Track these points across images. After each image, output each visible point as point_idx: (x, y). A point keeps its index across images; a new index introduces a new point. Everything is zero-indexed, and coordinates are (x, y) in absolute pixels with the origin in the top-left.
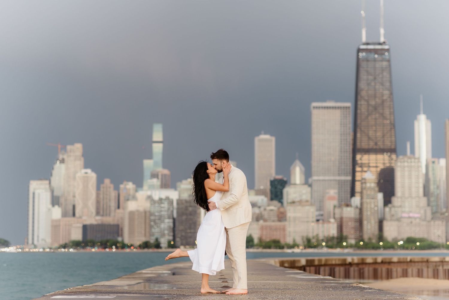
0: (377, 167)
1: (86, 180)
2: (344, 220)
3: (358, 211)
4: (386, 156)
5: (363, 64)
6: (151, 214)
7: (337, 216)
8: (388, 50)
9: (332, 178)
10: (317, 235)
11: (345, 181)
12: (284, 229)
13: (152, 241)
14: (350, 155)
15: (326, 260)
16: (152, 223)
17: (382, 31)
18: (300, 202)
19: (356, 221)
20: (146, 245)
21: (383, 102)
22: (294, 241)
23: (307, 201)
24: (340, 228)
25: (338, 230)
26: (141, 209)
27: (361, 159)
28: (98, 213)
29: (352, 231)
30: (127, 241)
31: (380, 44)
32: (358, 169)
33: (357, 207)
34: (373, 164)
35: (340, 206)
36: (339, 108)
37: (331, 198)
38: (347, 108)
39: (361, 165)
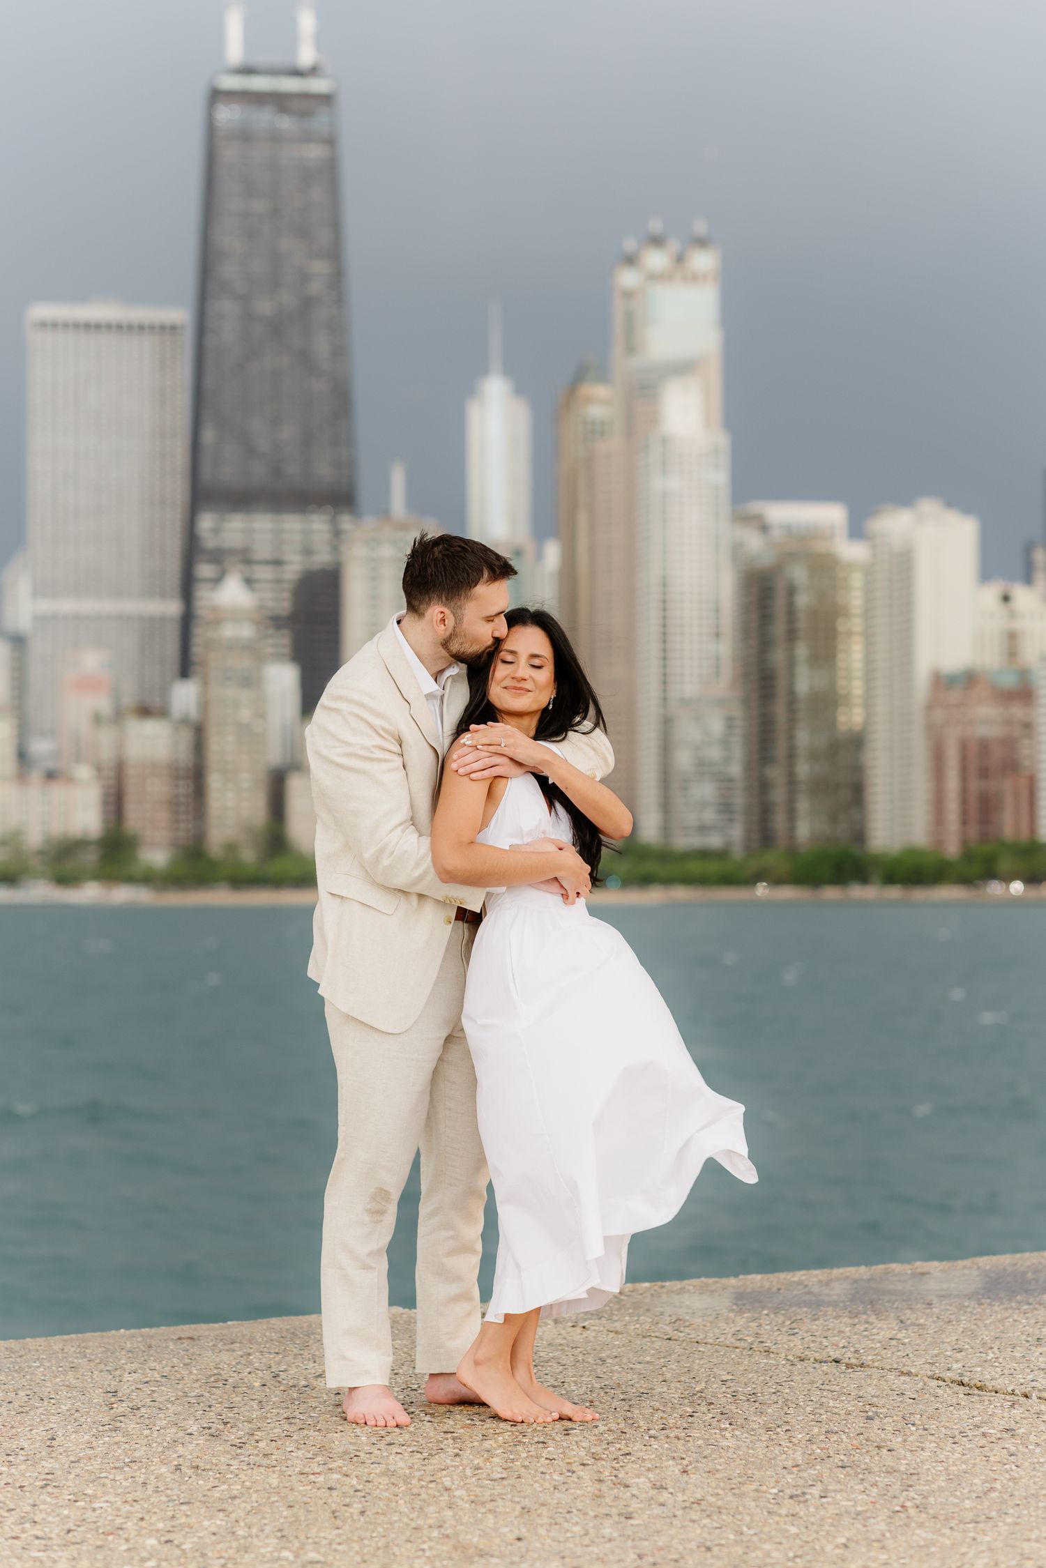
0: (277, 563)
2: (131, 772)
3: (186, 737)
4: (318, 525)
5: (230, 153)
7: (106, 754)
8: (326, 99)
9: (107, 606)
10: (18, 833)
11: (163, 619)
14: (174, 516)
17: (307, 22)
19: (175, 773)
21: (307, 304)
24: (115, 802)
25: (105, 812)
27: (216, 531)
29: (163, 816)
31: (297, 73)
32: (205, 570)
33: (185, 721)
34: (262, 550)
35: (118, 716)
36: (141, 328)
37: (87, 685)
38: (174, 328)
39: (219, 557)
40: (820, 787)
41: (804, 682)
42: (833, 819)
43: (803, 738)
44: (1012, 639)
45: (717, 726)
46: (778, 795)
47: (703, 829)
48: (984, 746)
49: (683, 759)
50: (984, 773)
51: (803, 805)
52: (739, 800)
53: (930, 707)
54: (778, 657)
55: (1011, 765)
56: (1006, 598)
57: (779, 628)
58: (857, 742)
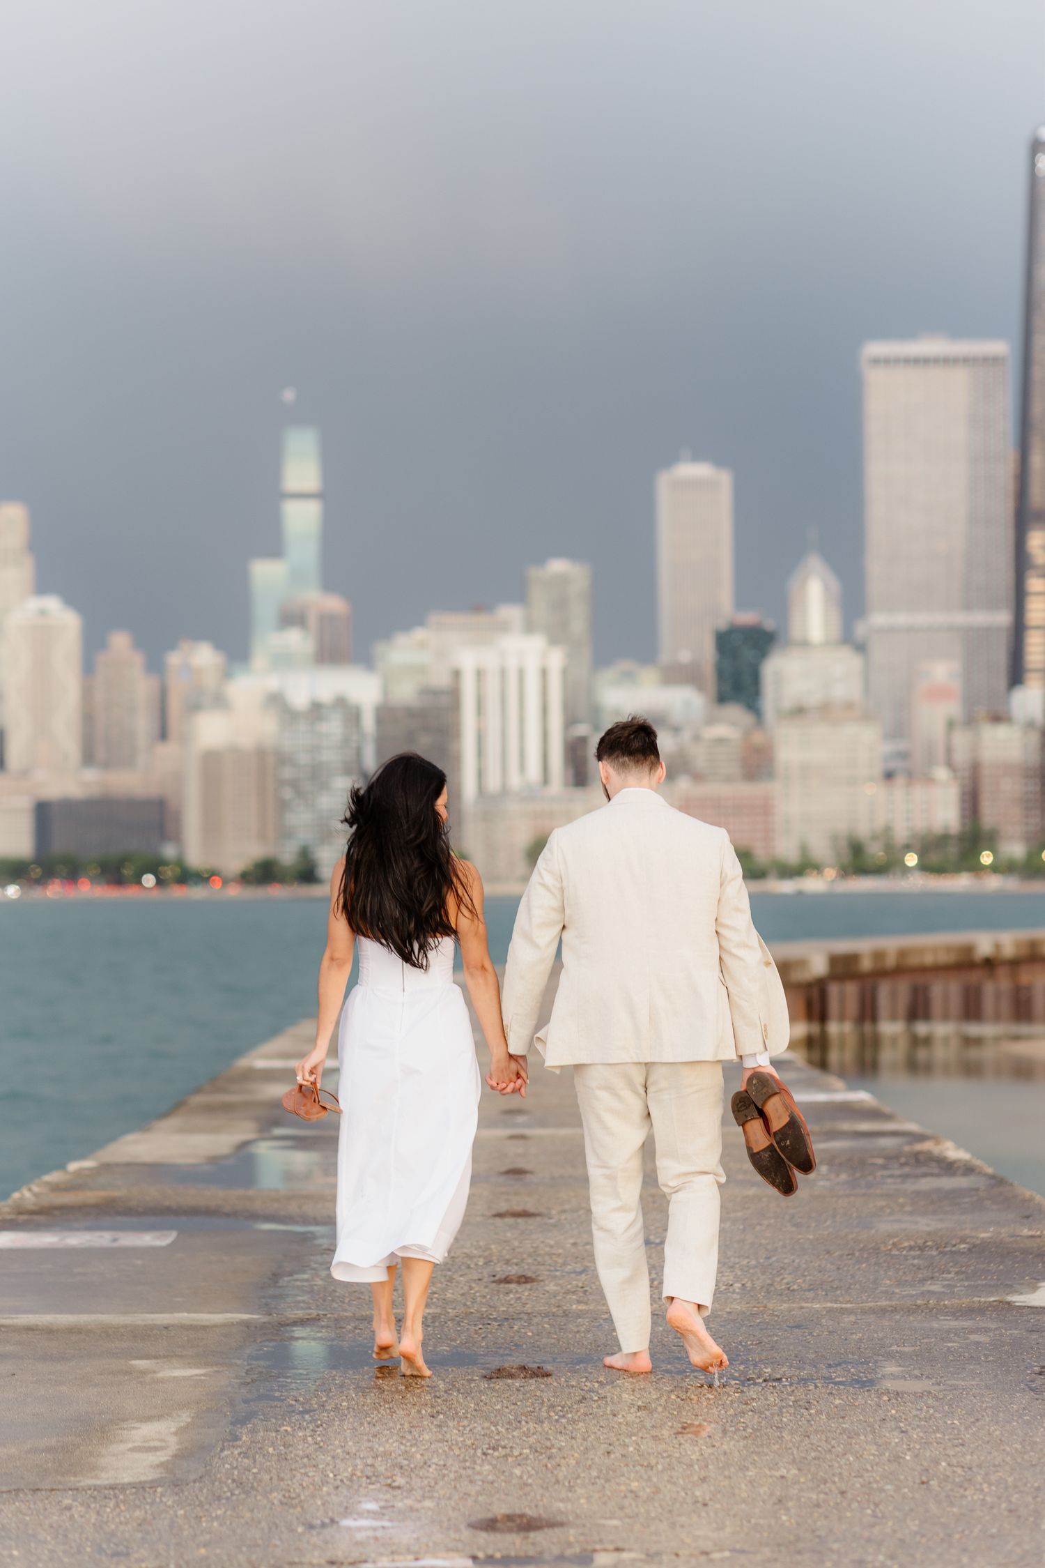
1: (41, 635)
2: (986, 772)
3: (1035, 739)
6: (283, 759)
7: (961, 756)
9: (941, 618)
10: (888, 830)
11: (988, 631)
12: (765, 809)
13: (287, 856)
14: (1003, 534)
15: (903, 953)
16: (288, 793)
18: (826, 711)
19: (1027, 773)
20: (265, 873)
22: (804, 849)
23: (849, 706)
24: (971, 801)
25: (963, 809)
26: (246, 741)
28: (88, 758)
29: (1016, 814)
30: (195, 857)
32: (1035, 585)
33: (1030, 725)
35: (970, 721)
36: (966, 361)
37: (938, 693)
38: (995, 360)
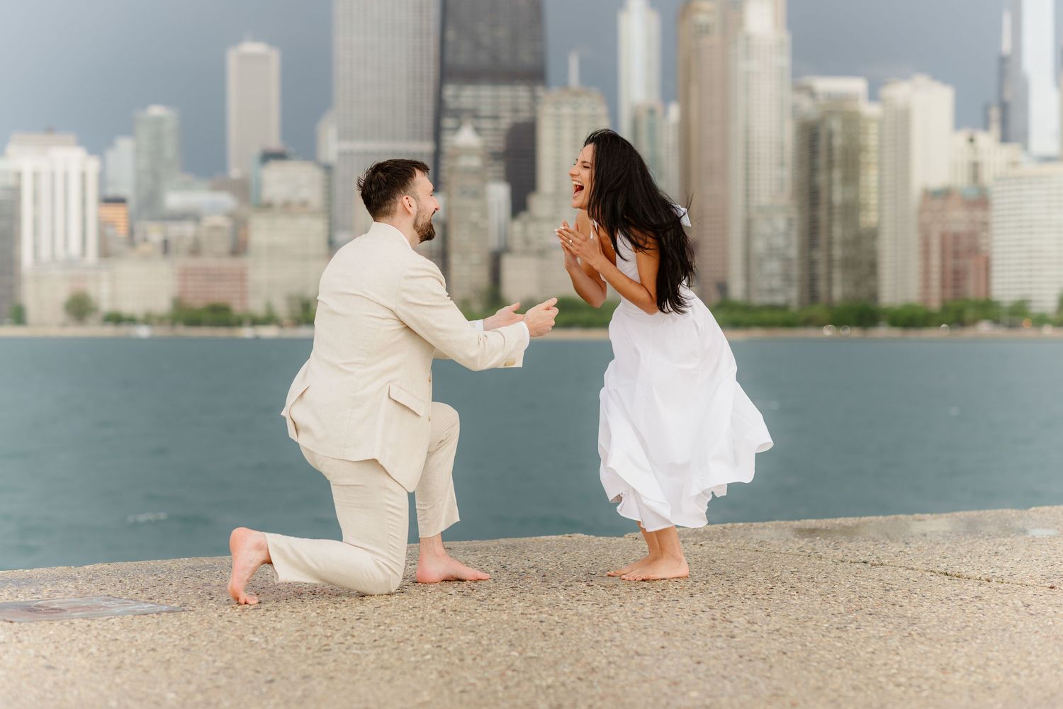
0: (495, 117)
4: (521, 93)
12: (241, 277)
14: (429, 88)
18: (287, 207)
22: (269, 306)
27: (456, 97)
32: (448, 122)
34: (486, 109)
39: (458, 114)
40: (848, 264)
41: (838, 195)
42: (857, 284)
43: (838, 232)
44: (975, 168)
45: (781, 223)
46: (821, 269)
47: (772, 291)
48: (956, 237)
49: (759, 245)
50: (956, 255)
51: (837, 275)
52: (795, 272)
53: (922, 211)
54: (822, 179)
55: (974, 250)
56: (972, 140)
57: (822, 160)
58: (873, 234)
